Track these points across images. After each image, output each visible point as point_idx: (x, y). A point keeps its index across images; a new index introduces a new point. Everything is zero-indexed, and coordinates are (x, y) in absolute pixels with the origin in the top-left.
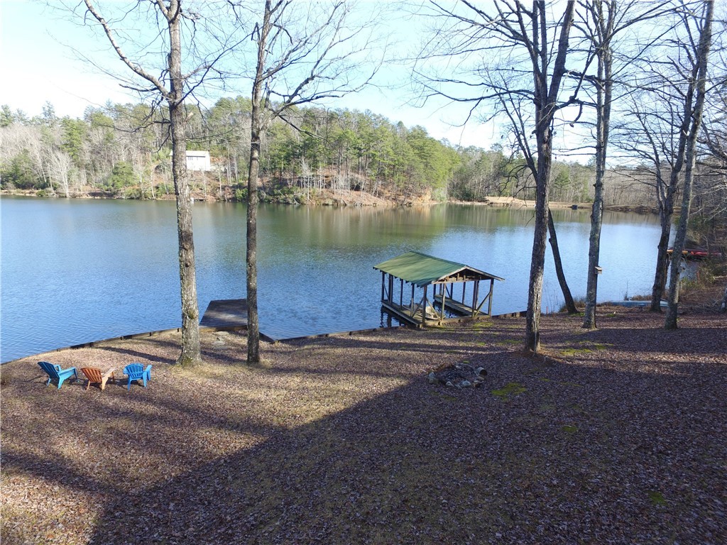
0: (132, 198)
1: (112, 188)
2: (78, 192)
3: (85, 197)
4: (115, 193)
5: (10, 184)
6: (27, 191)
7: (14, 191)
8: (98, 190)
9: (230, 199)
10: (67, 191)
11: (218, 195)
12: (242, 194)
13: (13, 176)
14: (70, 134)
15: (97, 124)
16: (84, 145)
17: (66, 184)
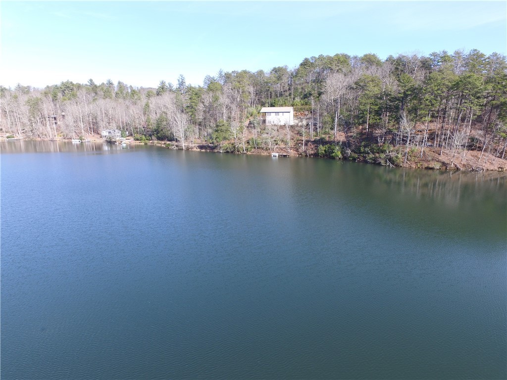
0: (228, 152)
1: (215, 141)
3: (195, 149)
4: (215, 147)
5: (154, 137)
6: (163, 143)
8: (204, 143)
9: (312, 154)
10: (183, 145)
11: (300, 150)
12: (325, 150)
13: (157, 131)
14: (190, 99)
15: (210, 89)
16: (201, 107)
17: (183, 139)
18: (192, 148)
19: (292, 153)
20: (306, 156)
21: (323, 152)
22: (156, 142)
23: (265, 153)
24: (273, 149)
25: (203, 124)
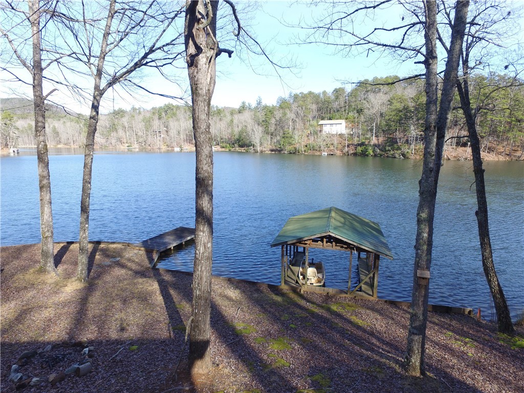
0: (291, 153)
1: (282, 146)
2: (264, 149)
3: (267, 152)
4: (282, 150)
5: (236, 145)
6: (243, 149)
8: (274, 148)
9: (352, 154)
10: (259, 149)
11: (344, 151)
12: (362, 150)
13: (238, 140)
14: (266, 115)
15: (281, 107)
16: (273, 121)
17: (259, 144)
18: (265, 151)
19: (338, 153)
20: (348, 155)
21: (360, 151)
22: (237, 149)
23: (318, 153)
24: (324, 151)
25: (274, 134)
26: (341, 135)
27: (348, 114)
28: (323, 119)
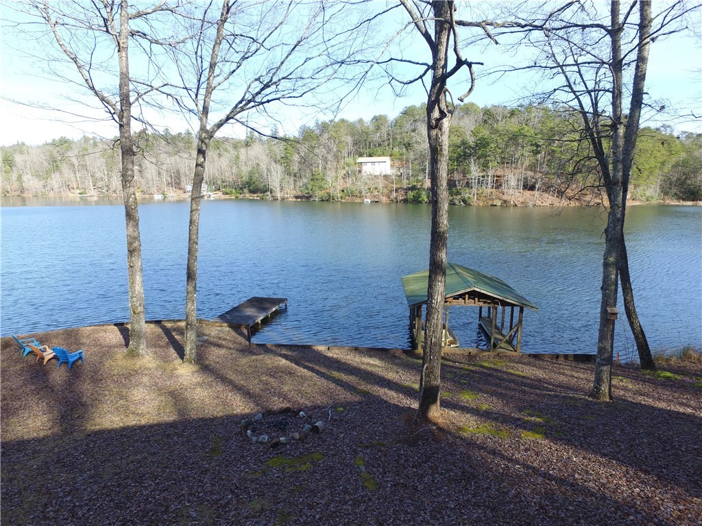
0: (323, 200)
1: (310, 192)
2: (286, 196)
3: (290, 199)
4: (311, 196)
5: (246, 190)
6: (256, 195)
7: (248, 195)
8: (300, 194)
9: (402, 200)
10: (279, 195)
11: (391, 197)
12: (413, 196)
13: (248, 184)
14: (286, 149)
15: (305, 139)
16: (296, 158)
17: (278, 189)
18: (287, 198)
19: (384, 199)
20: (397, 202)
22: (247, 195)
23: (358, 200)
24: (366, 197)
25: (298, 175)
26: (386, 177)
27: (393, 149)
28: (361, 155)
